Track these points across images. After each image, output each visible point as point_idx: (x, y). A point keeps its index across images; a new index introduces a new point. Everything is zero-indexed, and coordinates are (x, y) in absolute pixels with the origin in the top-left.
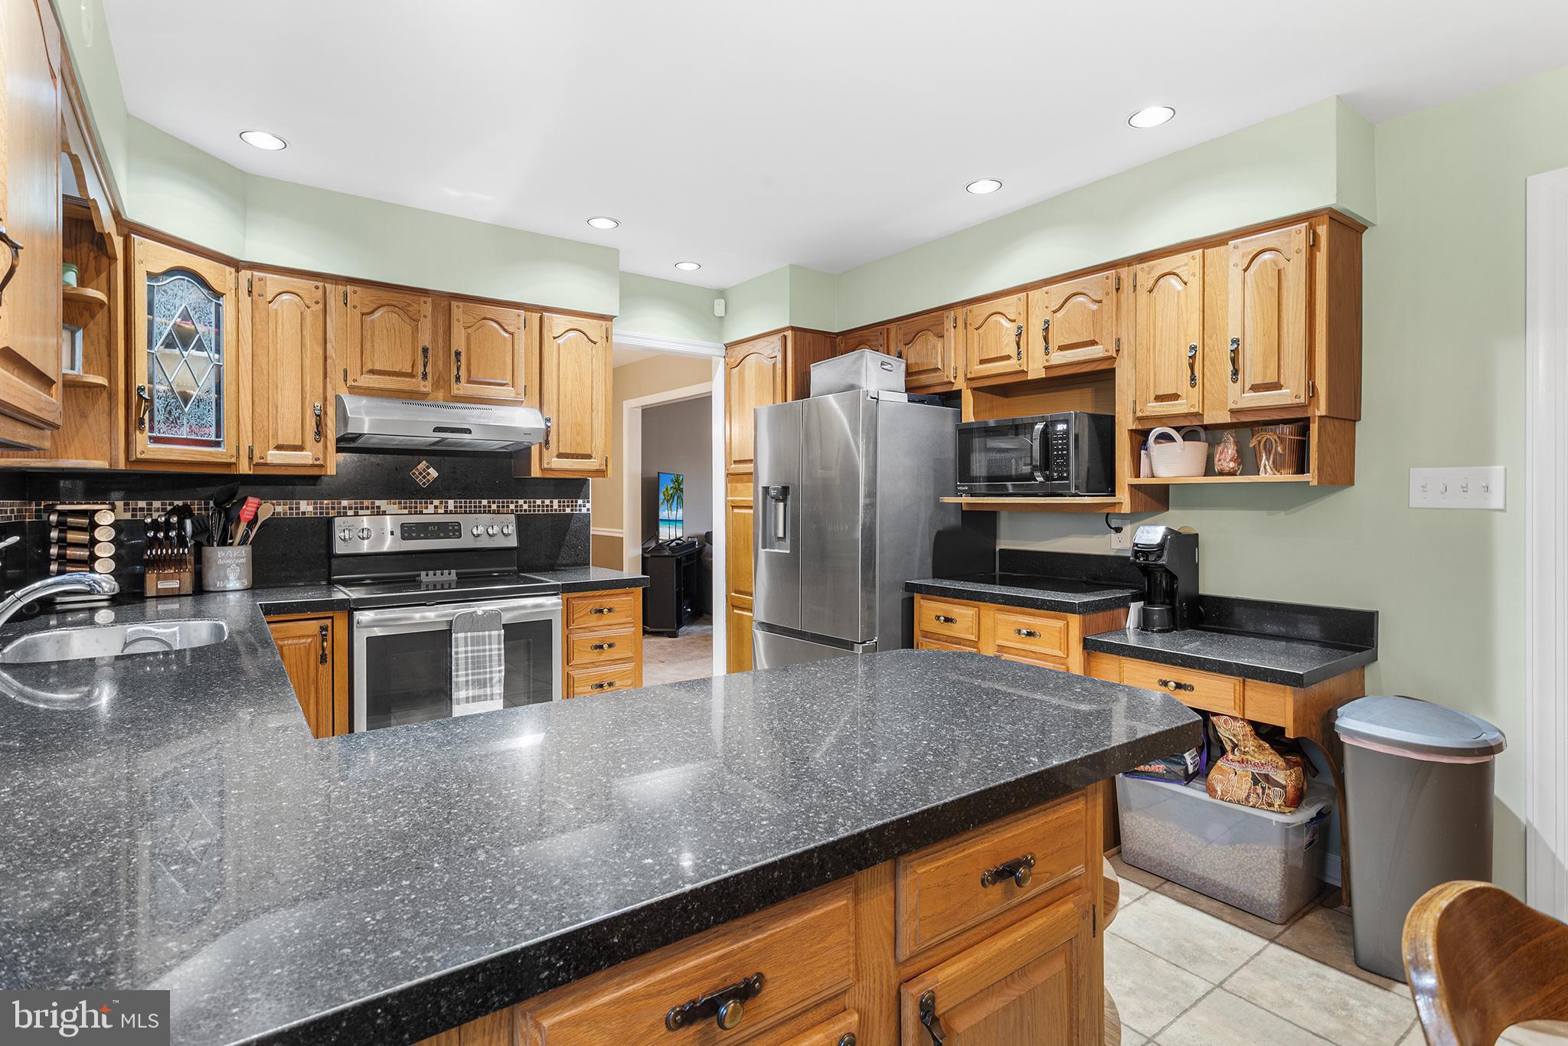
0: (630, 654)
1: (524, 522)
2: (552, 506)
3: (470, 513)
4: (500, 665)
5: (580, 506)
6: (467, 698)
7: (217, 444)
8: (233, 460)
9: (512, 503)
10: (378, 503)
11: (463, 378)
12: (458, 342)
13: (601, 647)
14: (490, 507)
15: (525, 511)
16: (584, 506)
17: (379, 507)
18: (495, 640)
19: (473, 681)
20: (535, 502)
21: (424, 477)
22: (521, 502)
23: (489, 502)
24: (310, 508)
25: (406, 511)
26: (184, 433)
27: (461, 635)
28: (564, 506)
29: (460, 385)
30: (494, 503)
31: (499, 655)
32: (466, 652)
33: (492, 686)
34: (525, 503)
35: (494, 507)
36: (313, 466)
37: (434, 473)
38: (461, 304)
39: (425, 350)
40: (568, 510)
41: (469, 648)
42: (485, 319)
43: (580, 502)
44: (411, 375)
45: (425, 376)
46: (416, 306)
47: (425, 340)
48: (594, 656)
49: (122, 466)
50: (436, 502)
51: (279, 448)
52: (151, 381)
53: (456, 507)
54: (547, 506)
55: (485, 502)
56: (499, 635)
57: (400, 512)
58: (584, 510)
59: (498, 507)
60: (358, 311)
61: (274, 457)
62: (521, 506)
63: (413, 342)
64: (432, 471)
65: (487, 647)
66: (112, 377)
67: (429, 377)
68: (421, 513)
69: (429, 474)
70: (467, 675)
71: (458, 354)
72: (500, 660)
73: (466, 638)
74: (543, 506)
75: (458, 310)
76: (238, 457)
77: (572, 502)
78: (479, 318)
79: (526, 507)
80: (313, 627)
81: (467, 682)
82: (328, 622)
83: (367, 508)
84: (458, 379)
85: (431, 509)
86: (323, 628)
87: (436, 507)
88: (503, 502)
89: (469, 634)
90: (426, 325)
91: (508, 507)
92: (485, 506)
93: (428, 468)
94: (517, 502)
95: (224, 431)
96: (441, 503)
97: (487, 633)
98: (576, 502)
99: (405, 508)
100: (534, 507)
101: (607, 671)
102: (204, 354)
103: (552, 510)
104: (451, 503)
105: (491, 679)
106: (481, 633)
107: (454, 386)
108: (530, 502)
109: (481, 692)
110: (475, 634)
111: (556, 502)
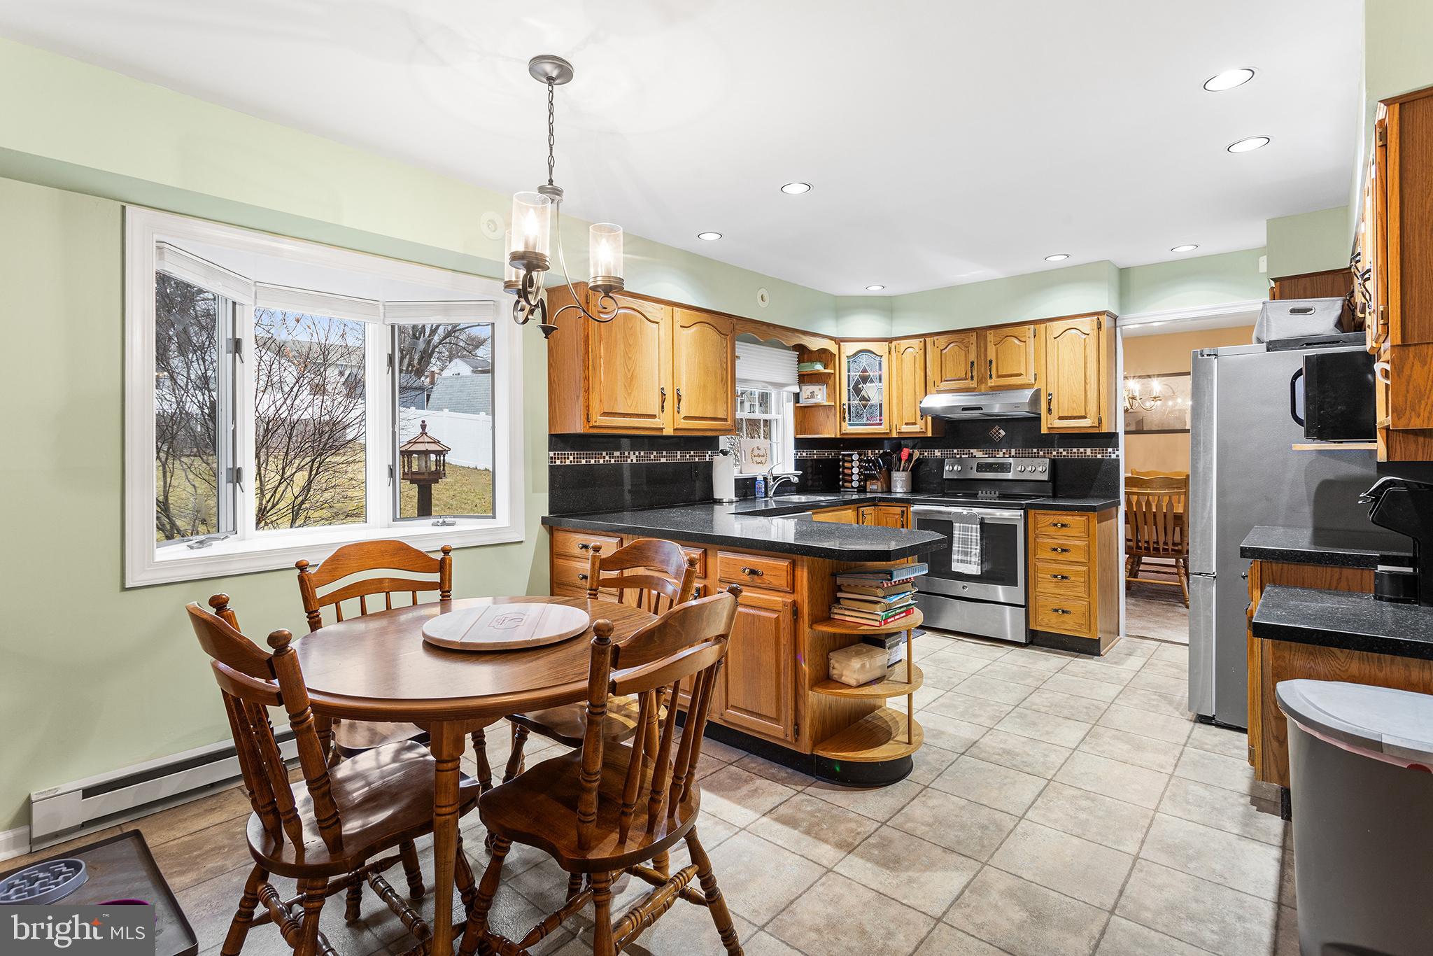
0: (1084, 560)
1: (1054, 464)
2: (1085, 453)
3: (1025, 457)
4: (977, 545)
5: (1110, 453)
6: (958, 560)
7: (881, 424)
8: (888, 431)
9: (1054, 451)
10: (972, 451)
11: (994, 376)
12: (991, 354)
13: (1063, 550)
14: (1039, 453)
15: (1064, 456)
16: (1114, 453)
17: (972, 453)
18: (974, 530)
19: (962, 551)
20: (1072, 450)
21: (997, 435)
22: (1061, 450)
23: (1038, 450)
24: (939, 454)
25: (987, 456)
26: (865, 421)
27: (958, 525)
28: (1096, 453)
29: (992, 380)
30: (1041, 451)
31: (977, 540)
32: (959, 534)
33: (971, 556)
34: (1064, 450)
35: (1041, 453)
36: (920, 432)
37: (1003, 433)
38: (992, 332)
39: (972, 363)
40: (1099, 456)
41: (961, 533)
42: (1007, 336)
43: (1110, 450)
44: (966, 379)
45: (972, 377)
46: (967, 339)
47: (972, 357)
48: (1053, 555)
49: (838, 437)
50: (1004, 450)
51: (907, 424)
52: (849, 400)
53: (1016, 453)
54: (1081, 453)
55: (1035, 450)
56: (977, 528)
57: (983, 456)
58: (1114, 456)
59: (1044, 453)
60: (939, 350)
61: (905, 429)
62: (1061, 453)
63: (966, 360)
64: (1001, 431)
65: (970, 534)
66: (835, 403)
67: (975, 378)
68: (995, 457)
69: (999, 433)
70: (959, 547)
71: (991, 362)
72: (977, 543)
73: (960, 526)
74: (1078, 453)
75: (991, 336)
76: (890, 430)
77: (1103, 450)
78: (1003, 337)
79: (1064, 453)
80: (898, 510)
81: (959, 551)
82: (905, 509)
83: (966, 454)
84: (991, 376)
85: (1001, 454)
86: (903, 512)
87: (1004, 453)
88: (1048, 450)
89: (962, 525)
90: (973, 348)
91: (1051, 453)
92: (1035, 453)
93: (999, 429)
94: (1058, 450)
95: (883, 418)
96: (1007, 451)
97: (970, 526)
98: (1107, 450)
99: (986, 454)
100: (1071, 453)
101: (1065, 569)
102: (873, 384)
103: (1085, 456)
104: (1013, 450)
105: (971, 552)
106: (967, 525)
107: (989, 381)
108: (1068, 450)
109: (965, 558)
110: (964, 525)
111: (1089, 450)
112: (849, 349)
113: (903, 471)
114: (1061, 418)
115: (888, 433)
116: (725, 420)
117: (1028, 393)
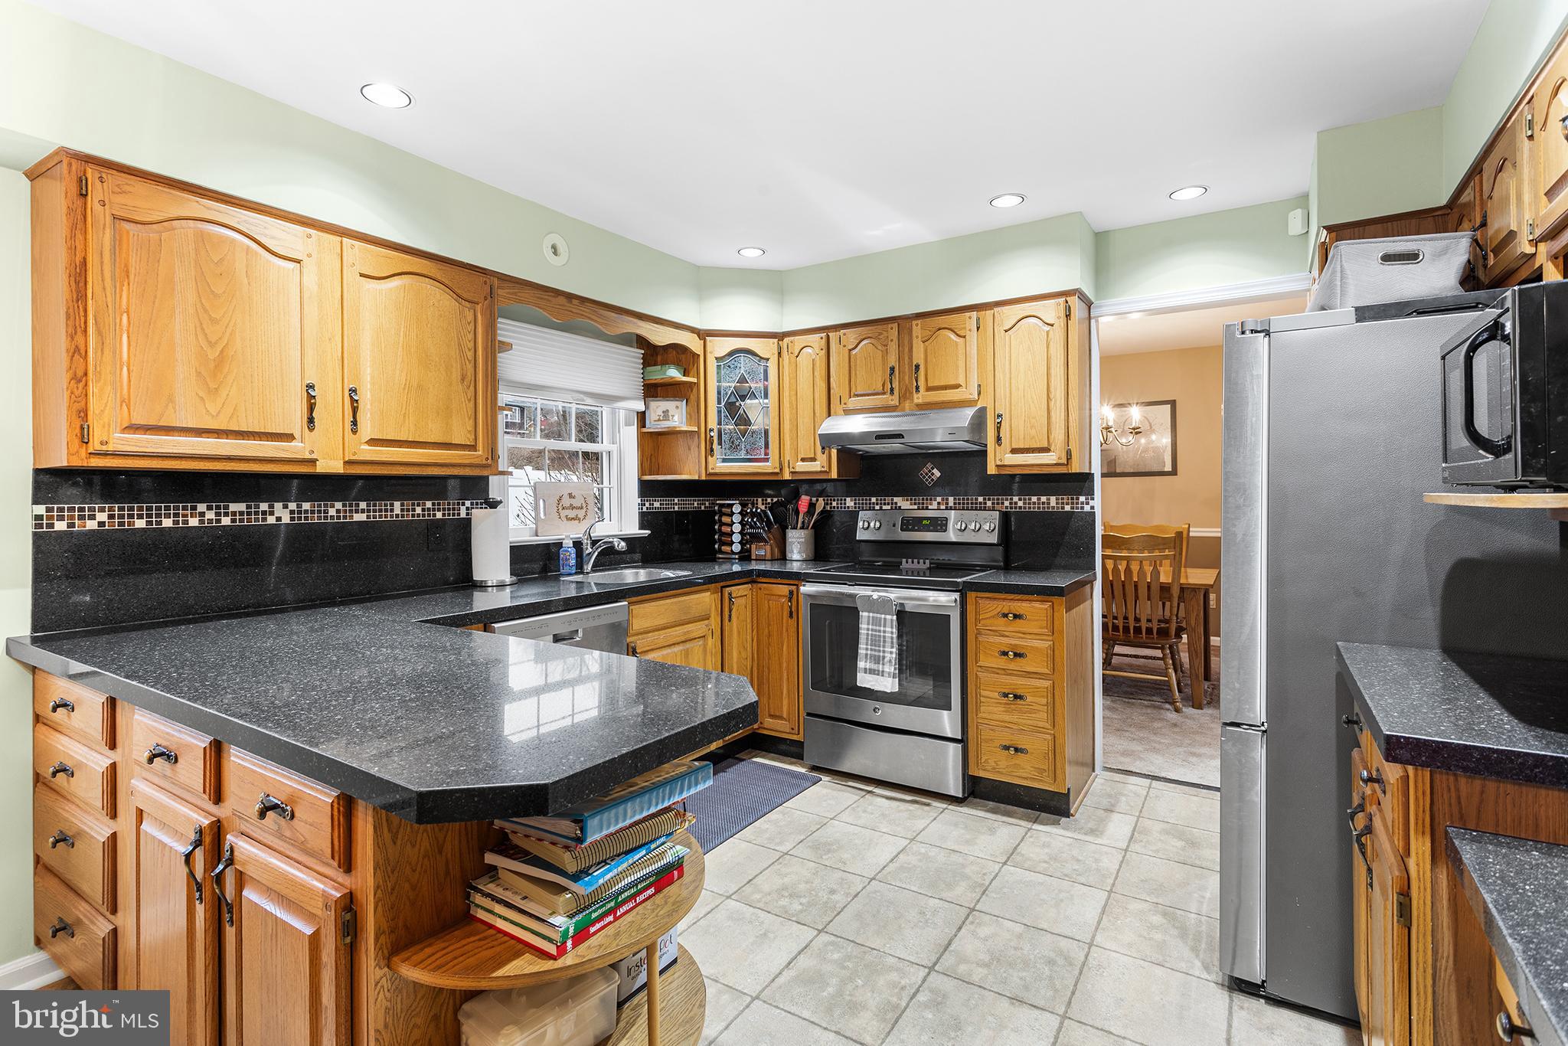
0: (1046, 671)
1: (1005, 517)
2: (1049, 503)
3: (967, 509)
4: (892, 647)
5: (1082, 503)
6: (866, 669)
7: (767, 460)
8: (777, 470)
9: (1007, 500)
10: (896, 499)
11: (922, 389)
12: (918, 357)
13: (1016, 655)
14: (985, 503)
15: (1020, 508)
16: (1088, 504)
17: (896, 503)
18: (888, 623)
19: (871, 656)
20: (1030, 499)
21: (930, 477)
22: (1016, 499)
23: (984, 499)
24: (852, 504)
25: (916, 507)
26: (743, 455)
27: (865, 614)
28: (1063, 503)
29: (920, 395)
30: (989, 500)
31: (892, 638)
32: (868, 629)
33: (883, 664)
34: (1020, 500)
35: (989, 504)
36: (821, 472)
37: (937, 473)
38: (919, 322)
39: (892, 369)
40: (1068, 508)
41: (870, 627)
42: (939, 329)
43: (1082, 499)
44: (884, 393)
45: (892, 390)
46: (885, 333)
47: (892, 360)
48: (1002, 662)
49: (703, 478)
50: (939, 499)
51: (803, 460)
52: (720, 424)
53: (955, 504)
54: (1043, 503)
55: (981, 499)
56: (892, 620)
57: (911, 507)
58: (1087, 508)
59: (993, 503)
60: (846, 349)
61: (801, 467)
62: (1016, 503)
63: (884, 364)
64: (935, 471)
65: (882, 629)
66: (699, 428)
67: (896, 392)
68: (927, 509)
69: (932, 474)
70: (867, 649)
71: (917, 367)
72: (892, 643)
73: (869, 617)
74: (1039, 504)
75: (917, 328)
76: (781, 469)
77: (1072, 499)
78: (934, 330)
79: (1020, 504)
80: (784, 590)
81: (866, 655)
82: (794, 588)
83: (888, 504)
84: (917, 388)
85: (935, 505)
86: (791, 592)
87: (939, 503)
88: (998, 499)
89: (871, 614)
90: (893, 347)
91: (1003, 503)
92: (980, 503)
93: (933, 468)
94: (1011, 499)
95: (770, 451)
96: (943, 500)
97: (883, 616)
98: (1078, 499)
99: (915, 504)
100: (1029, 504)
101: (1019, 684)
102: (757, 401)
103: (1048, 508)
104: (951, 499)
105: (884, 657)
106: (879, 615)
107: (915, 396)
108: (1025, 499)
109: (874, 666)
110: (875, 615)
111: (1053, 499)
112: (721, 347)
113: (802, 528)
114: (1014, 451)
115: (777, 474)
116: (473, 448)
117: (970, 412)
